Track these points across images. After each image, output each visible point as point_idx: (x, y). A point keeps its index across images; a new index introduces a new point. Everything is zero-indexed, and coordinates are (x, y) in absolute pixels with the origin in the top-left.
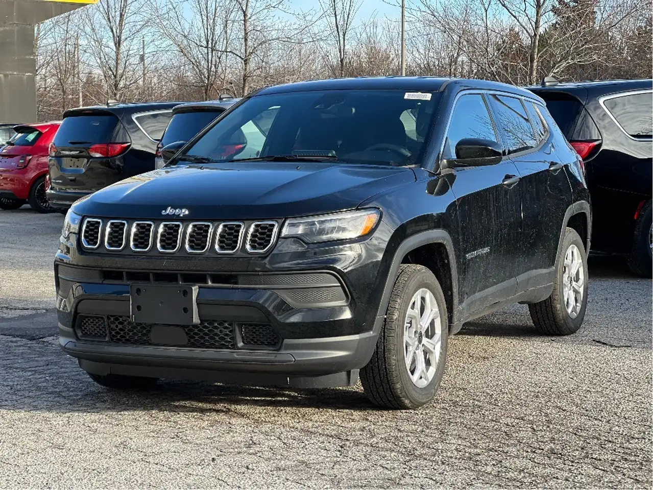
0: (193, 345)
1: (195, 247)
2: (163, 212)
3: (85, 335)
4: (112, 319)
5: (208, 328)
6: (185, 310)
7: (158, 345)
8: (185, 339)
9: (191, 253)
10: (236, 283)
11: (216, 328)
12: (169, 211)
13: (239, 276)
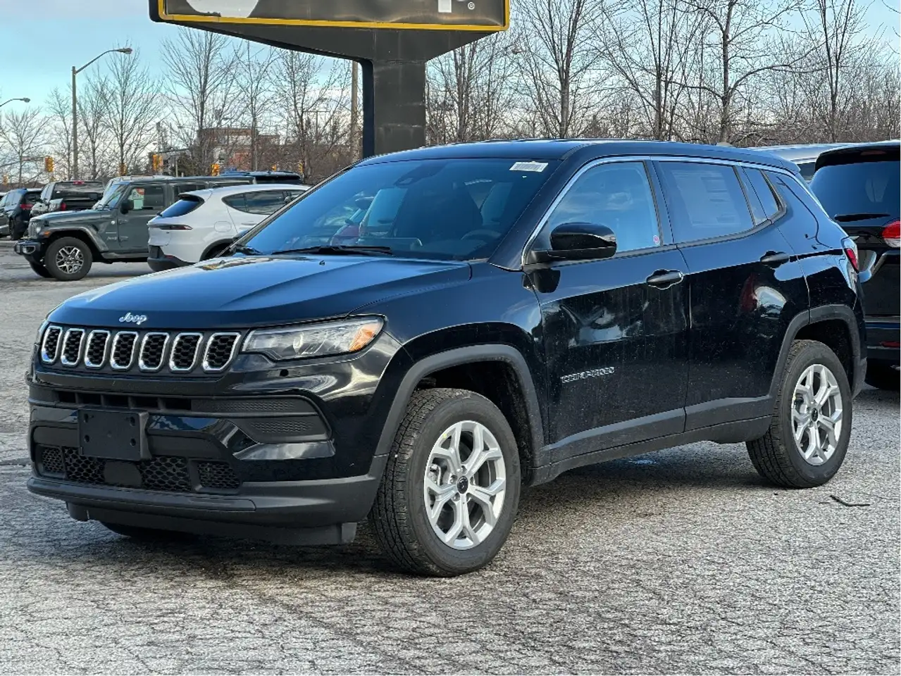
0: (147, 486)
1: (150, 363)
2: (121, 320)
3: (46, 470)
4: (66, 451)
5: (160, 465)
6: (133, 441)
7: (113, 485)
8: (138, 478)
9: (144, 371)
10: (189, 409)
11: (169, 465)
12: (128, 317)
13: (192, 402)
